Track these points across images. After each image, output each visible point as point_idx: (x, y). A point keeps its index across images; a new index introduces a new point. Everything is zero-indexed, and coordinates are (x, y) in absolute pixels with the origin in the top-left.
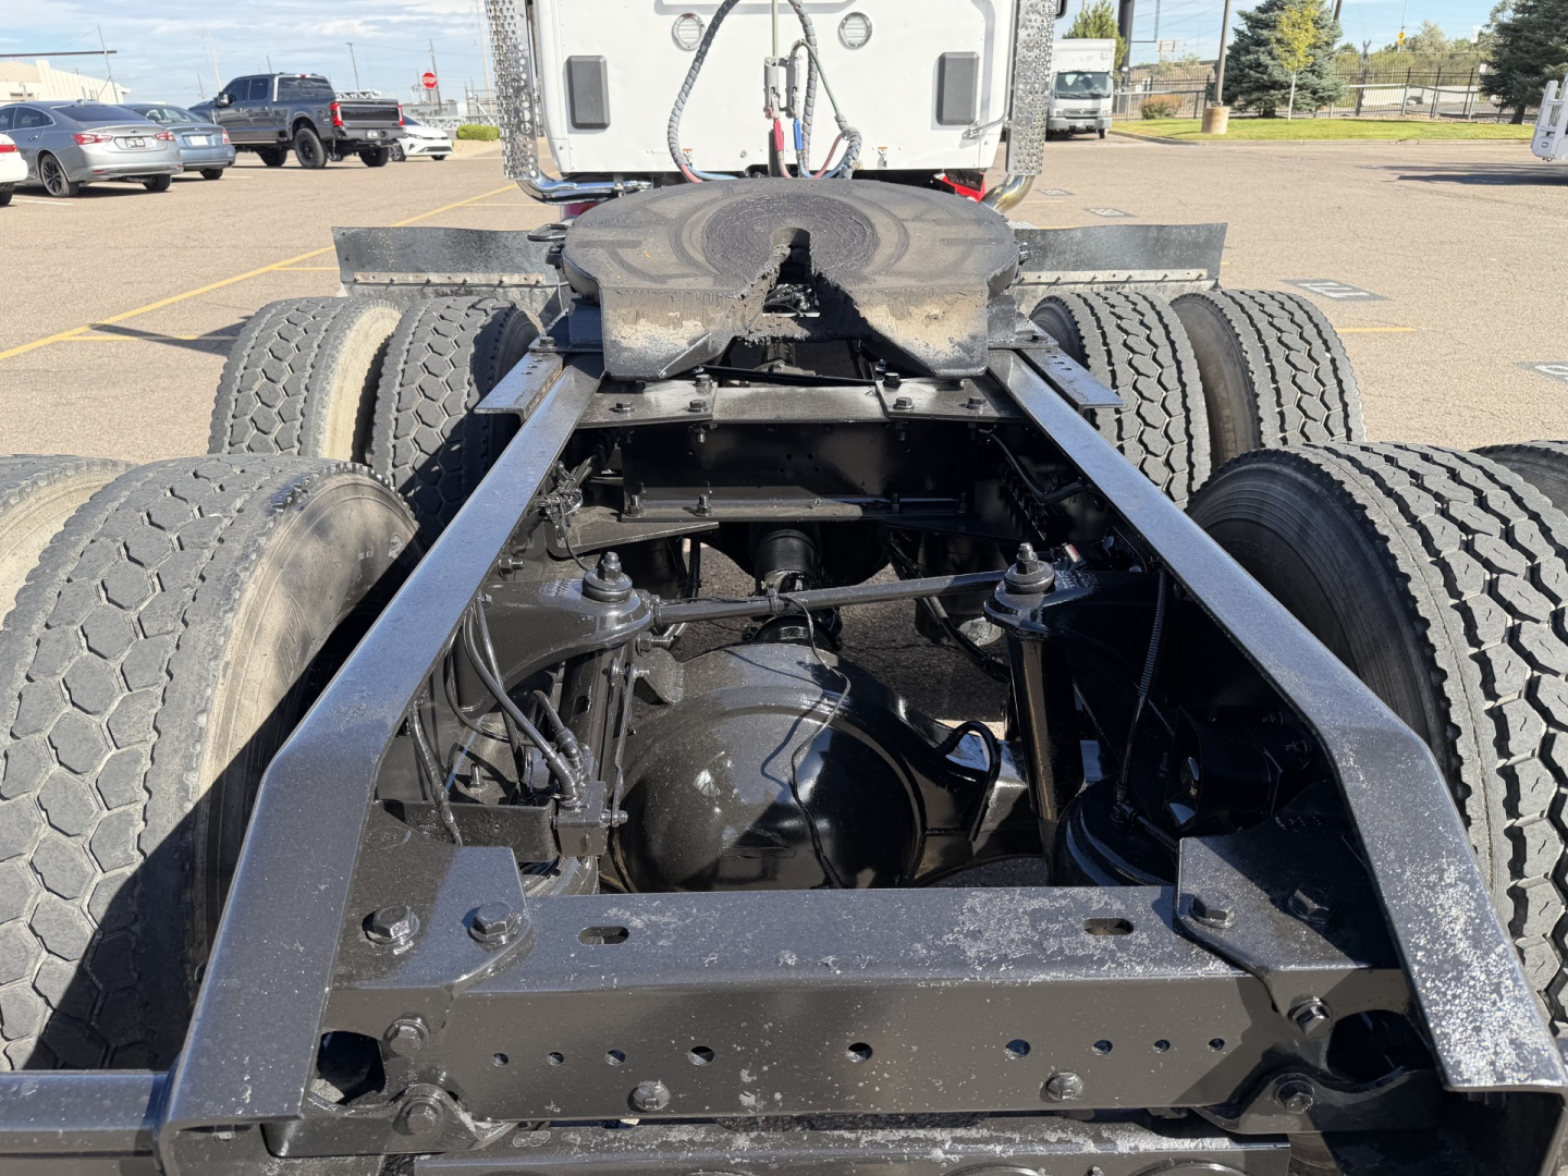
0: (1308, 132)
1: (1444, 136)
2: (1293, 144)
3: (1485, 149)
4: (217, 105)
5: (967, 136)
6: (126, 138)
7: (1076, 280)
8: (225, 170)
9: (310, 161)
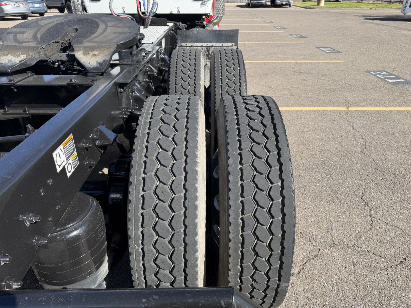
0: (345, 6)
1: (382, 7)
2: (341, 9)
3: (393, 11)
5: (202, 4)
6: (14, 4)
7: (197, 45)
8: (45, 13)
9: (70, 11)
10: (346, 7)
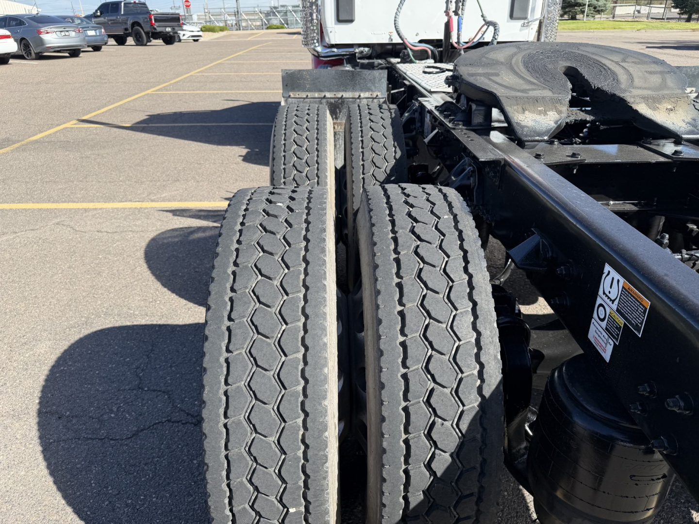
4: (94, 16)
5: (523, 25)
6: (61, 31)
8: (103, 47)
9: (139, 42)
10: (596, 29)
